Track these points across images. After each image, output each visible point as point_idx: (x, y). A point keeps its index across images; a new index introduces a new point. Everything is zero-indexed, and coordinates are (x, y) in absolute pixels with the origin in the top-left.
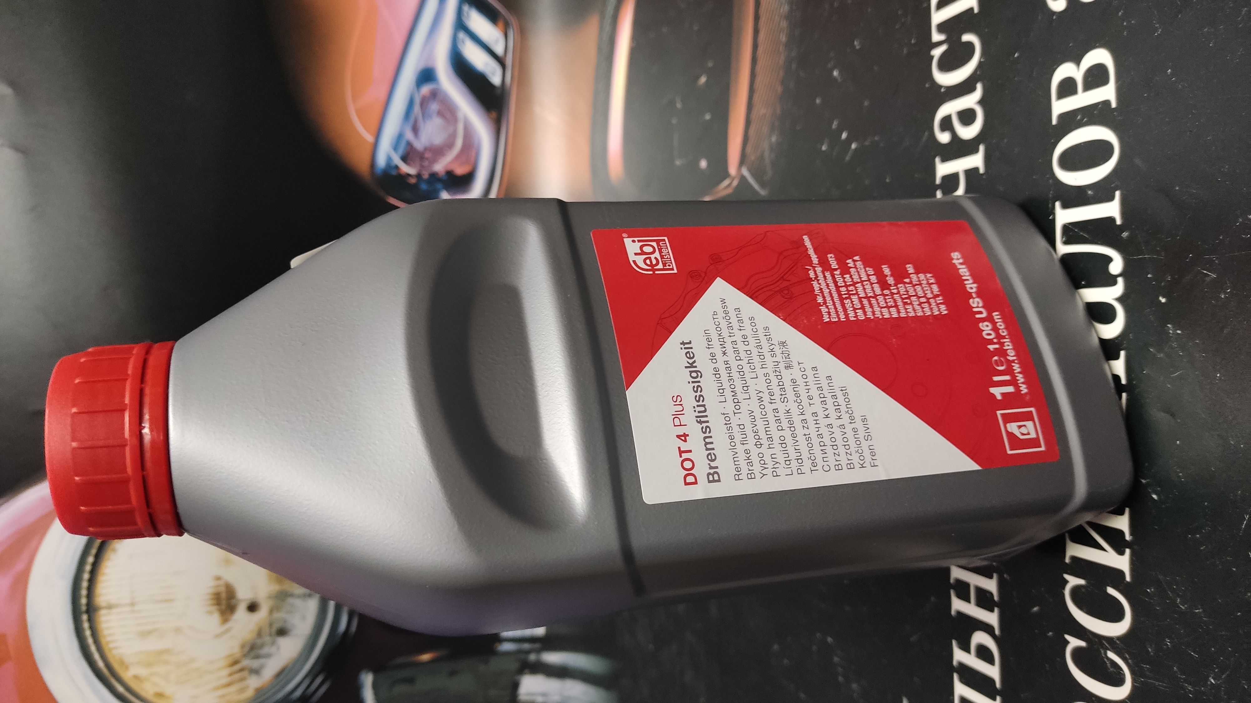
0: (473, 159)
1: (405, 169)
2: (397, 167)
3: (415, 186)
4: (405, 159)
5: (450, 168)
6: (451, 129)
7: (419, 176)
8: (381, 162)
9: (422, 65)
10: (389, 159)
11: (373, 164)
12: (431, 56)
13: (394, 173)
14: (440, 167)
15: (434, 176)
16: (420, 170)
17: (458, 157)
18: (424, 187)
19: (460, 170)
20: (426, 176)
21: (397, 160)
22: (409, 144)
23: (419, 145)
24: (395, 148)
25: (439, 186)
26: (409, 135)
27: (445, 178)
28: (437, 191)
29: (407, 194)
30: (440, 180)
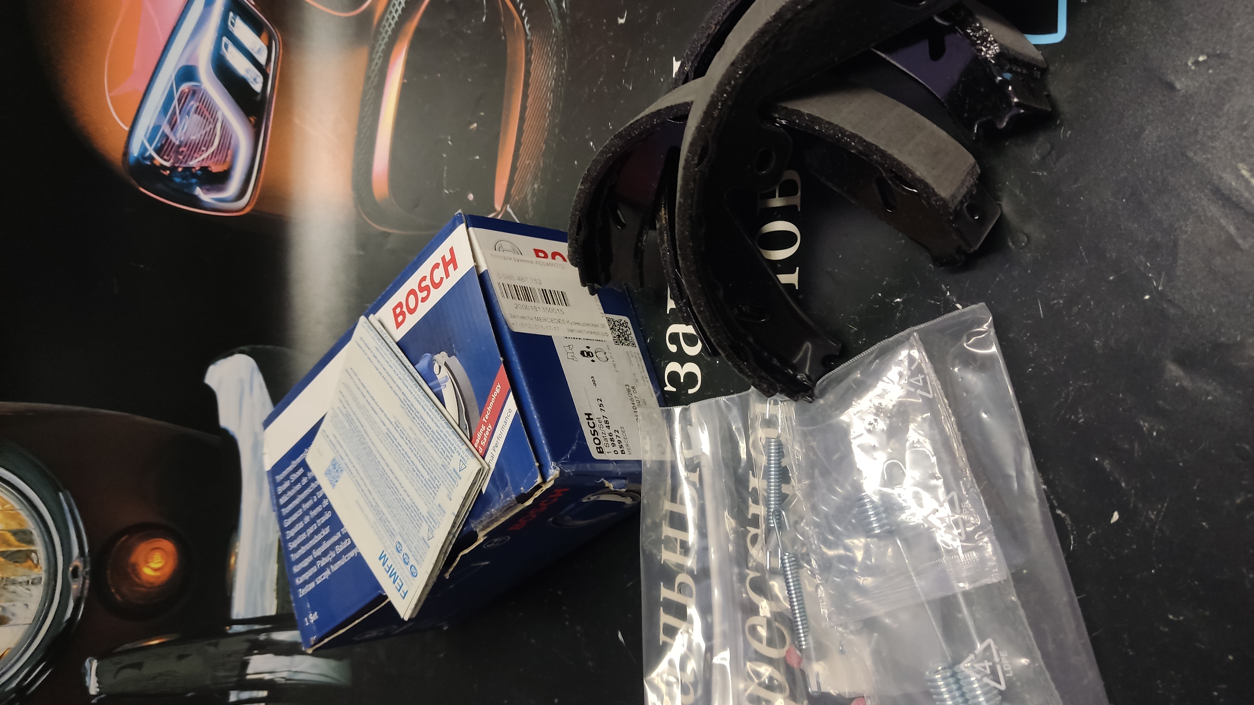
0: (230, 159)
1: (159, 160)
2: (151, 158)
3: (169, 177)
4: (158, 151)
5: (205, 164)
6: (209, 128)
7: (173, 169)
8: (135, 151)
9: (183, 63)
10: (144, 149)
11: (126, 153)
12: (193, 55)
13: (148, 163)
14: (194, 163)
15: (188, 170)
16: (174, 163)
17: (214, 155)
18: (178, 180)
19: (215, 169)
20: (180, 169)
21: (151, 151)
22: (165, 137)
23: (175, 139)
24: (151, 141)
25: (193, 180)
26: (166, 128)
27: (199, 173)
28: (191, 186)
29: (160, 186)
30: (194, 175)
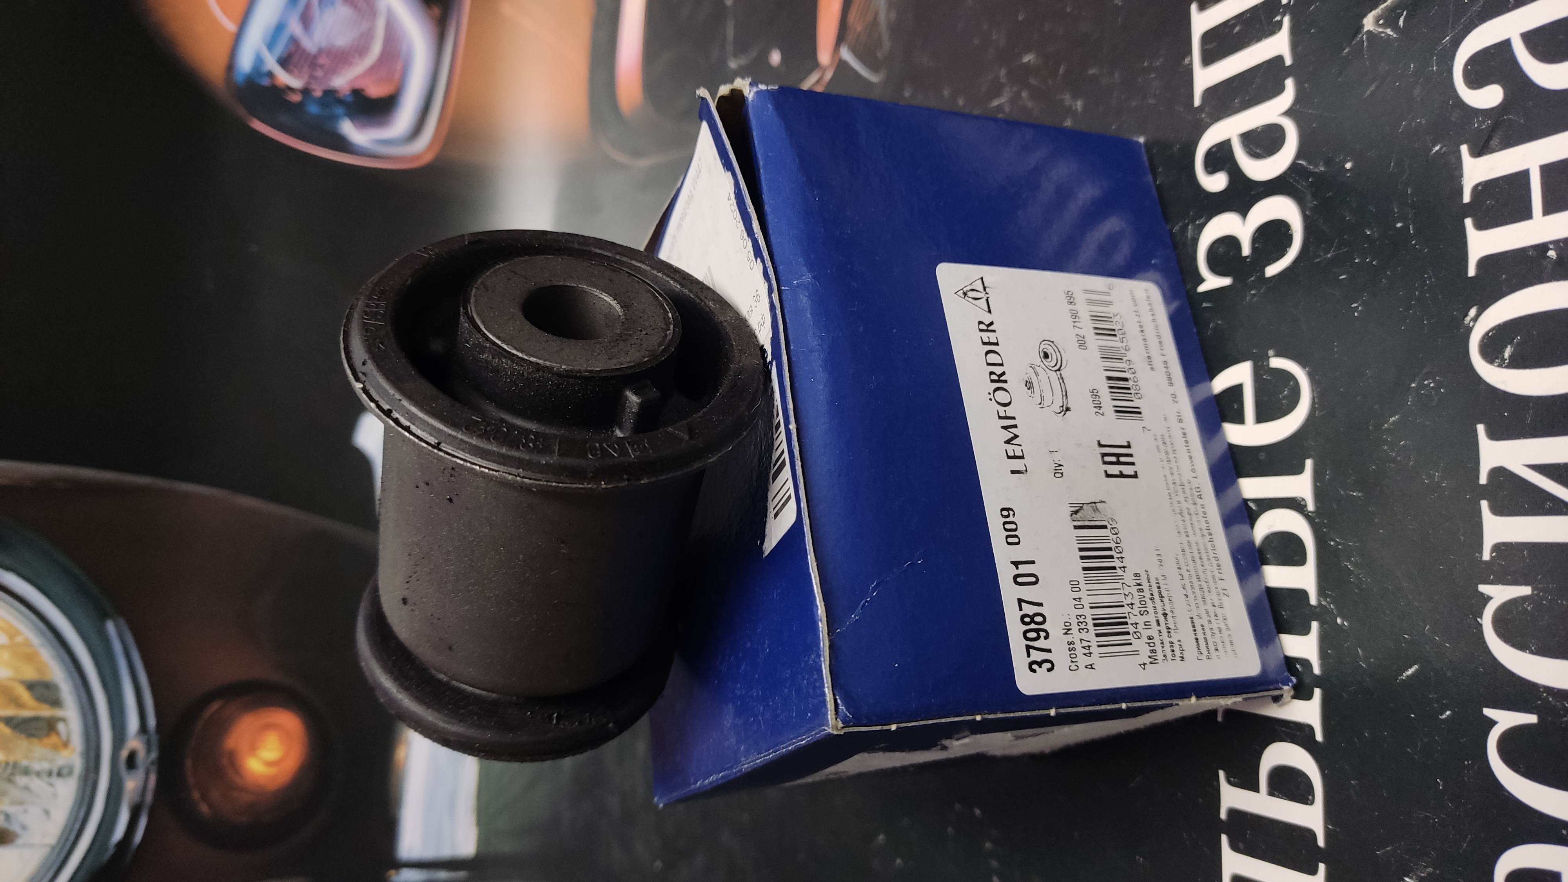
0: (397, 75)
1: (284, 78)
2: (270, 74)
3: (300, 106)
4: (285, 62)
5: (358, 85)
6: (364, 26)
7: (306, 92)
8: (245, 63)
10: (259, 61)
11: (230, 67)
13: (266, 82)
14: (342, 82)
15: (330, 94)
16: (308, 83)
17: (373, 69)
18: (313, 109)
19: (375, 91)
20: (318, 93)
21: (271, 64)
22: (294, 41)
23: (310, 44)
24: (271, 45)
25: (339, 110)
26: (295, 27)
27: (350, 99)
28: (334, 118)
29: (284, 118)
30: (340, 102)
